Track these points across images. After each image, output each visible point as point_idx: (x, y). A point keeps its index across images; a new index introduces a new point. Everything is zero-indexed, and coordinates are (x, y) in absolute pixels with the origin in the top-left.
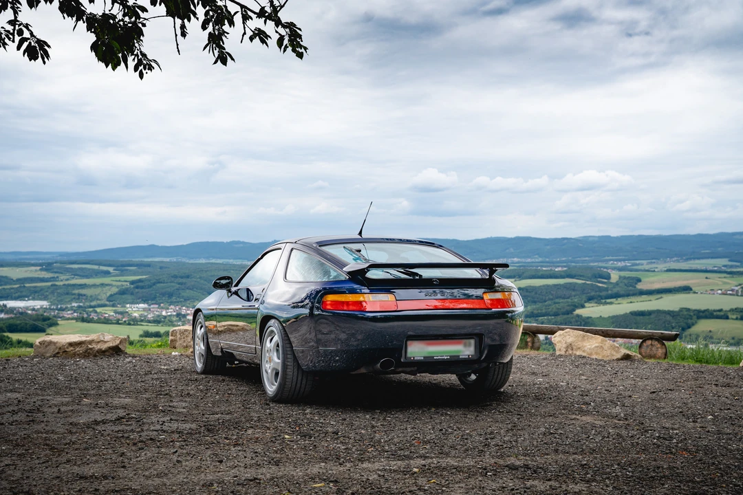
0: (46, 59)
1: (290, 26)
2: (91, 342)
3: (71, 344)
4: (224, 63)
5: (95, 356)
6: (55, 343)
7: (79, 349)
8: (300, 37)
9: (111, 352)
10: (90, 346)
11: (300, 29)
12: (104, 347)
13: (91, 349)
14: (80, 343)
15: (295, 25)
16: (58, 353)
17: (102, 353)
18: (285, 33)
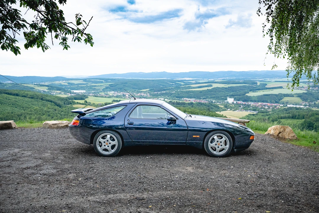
0: (8, 49)
1: (88, 35)
2: (59, 124)
3: (53, 124)
4: (67, 49)
5: (60, 128)
6: (48, 124)
7: (55, 126)
8: (92, 38)
9: (65, 127)
10: (59, 125)
11: (92, 36)
12: (63, 125)
13: (59, 126)
14: (56, 124)
15: (90, 35)
16: (49, 127)
17: (63, 127)
18: (87, 38)
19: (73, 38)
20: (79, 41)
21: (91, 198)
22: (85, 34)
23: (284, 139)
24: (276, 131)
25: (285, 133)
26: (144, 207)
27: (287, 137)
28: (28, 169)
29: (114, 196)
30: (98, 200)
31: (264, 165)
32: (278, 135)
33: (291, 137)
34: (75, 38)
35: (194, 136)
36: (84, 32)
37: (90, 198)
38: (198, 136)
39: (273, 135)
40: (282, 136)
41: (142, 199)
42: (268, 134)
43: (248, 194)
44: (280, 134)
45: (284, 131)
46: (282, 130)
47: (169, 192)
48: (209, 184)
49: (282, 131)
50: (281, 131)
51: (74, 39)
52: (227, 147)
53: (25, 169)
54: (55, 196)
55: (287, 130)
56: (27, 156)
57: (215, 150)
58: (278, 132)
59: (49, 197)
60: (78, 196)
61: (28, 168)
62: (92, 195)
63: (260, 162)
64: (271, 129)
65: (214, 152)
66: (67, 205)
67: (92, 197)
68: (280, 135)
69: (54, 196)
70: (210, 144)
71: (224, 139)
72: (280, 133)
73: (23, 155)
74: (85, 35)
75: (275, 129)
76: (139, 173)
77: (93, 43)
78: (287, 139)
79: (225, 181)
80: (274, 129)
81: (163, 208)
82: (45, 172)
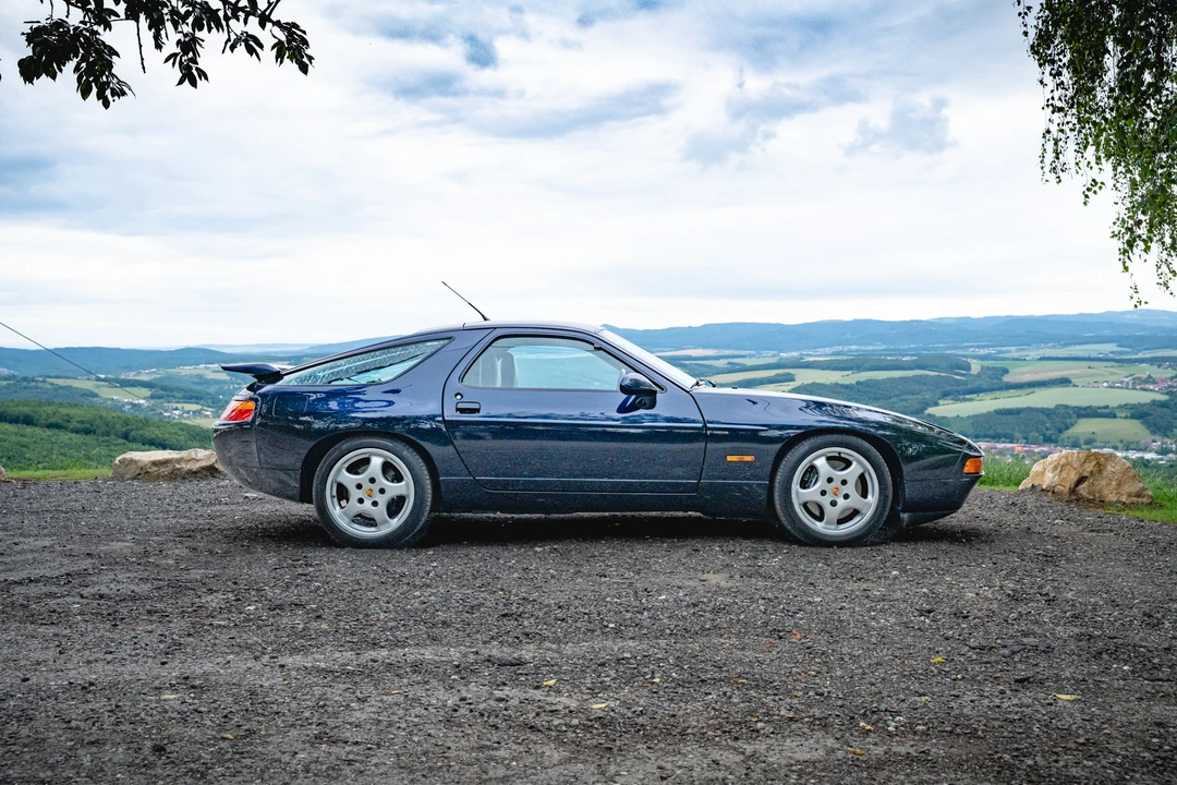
1: (290, 28)
2: (179, 461)
3: (154, 463)
4: (194, 83)
5: (184, 478)
6: (136, 462)
7: (165, 470)
8: (305, 42)
9: (205, 473)
10: (178, 466)
11: (304, 32)
12: (195, 466)
13: (179, 469)
14: (165, 462)
15: (297, 27)
16: (139, 474)
17: (194, 474)
18: (283, 38)
19: (229, 40)
20: (251, 51)
21: (291, 660)
22: (278, 24)
23: (1102, 503)
24: (1064, 475)
25: (1104, 482)
26: (522, 684)
27: (1112, 498)
28: (32, 585)
29: (393, 653)
30: (323, 665)
31: (1028, 568)
32: (1073, 491)
33: (1130, 495)
34: (233, 37)
35: (729, 458)
36: (274, 17)
37: (288, 660)
38: (749, 458)
39: (1051, 491)
40: (1089, 493)
41: (514, 662)
42: (1033, 486)
43: (972, 645)
44: (1081, 487)
45: (1100, 471)
46: (1089, 467)
47: (631, 643)
48: (801, 619)
49: (1091, 473)
50: (1086, 474)
51: (229, 44)
52: (869, 505)
53: (20, 583)
54: (137, 655)
55: (1109, 468)
56: (32, 551)
57: (820, 518)
58: (1074, 477)
59: (109, 657)
60: (238, 654)
61: (31, 581)
62: (295, 651)
63: (1010, 559)
64: (1045, 469)
65: (818, 523)
66: (187, 678)
67: (298, 658)
68: (1083, 489)
69: (130, 655)
70: (797, 493)
71: (854, 470)
72: (1081, 480)
73: (19, 548)
74: (276, 30)
75: (1060, 467)
76: (502, 590)
77: (310, 58)
78: (1111, 504)
79: (871, 609)
80: (1055, 468)
81: (605, 688)
82: (104, 590)
